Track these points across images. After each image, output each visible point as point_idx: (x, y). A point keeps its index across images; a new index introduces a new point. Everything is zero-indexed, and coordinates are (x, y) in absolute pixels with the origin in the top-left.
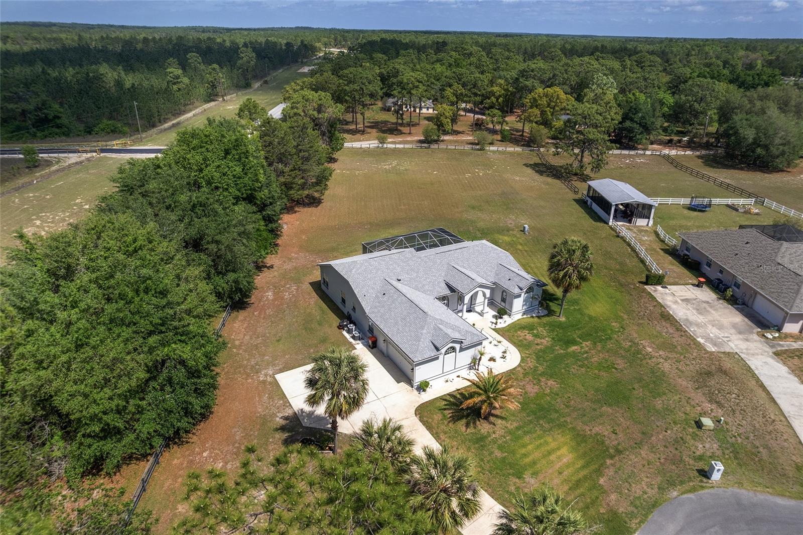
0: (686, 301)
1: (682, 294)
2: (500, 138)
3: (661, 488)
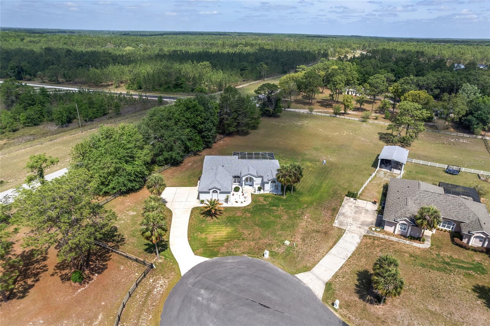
0: (357, 207)
1: (360, 204)
2: (384, 117)
3: (243, 253)
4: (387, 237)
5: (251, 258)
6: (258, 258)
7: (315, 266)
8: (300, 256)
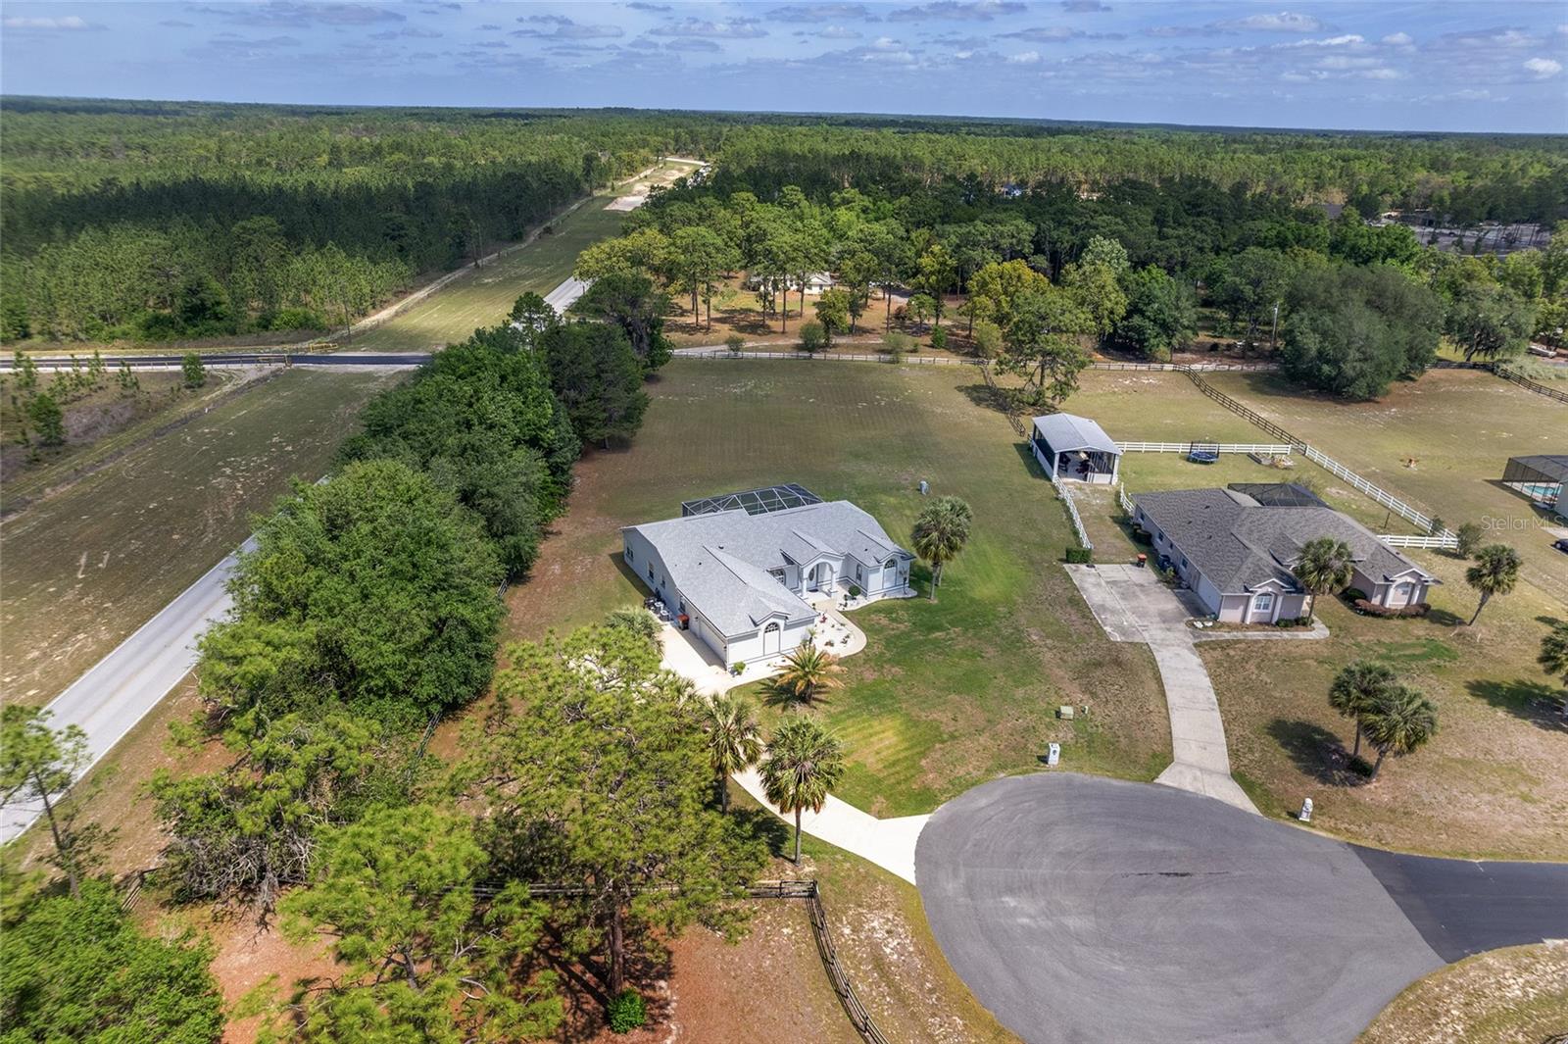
0: (1114, 583)
1: (1111, 574)
2: (930, 342)
3: (989, 771)
4: (1239, 635)
5: (1020, 777)
6: (1036, 771)
7: (1171, 745)
8: (1120, 733)
